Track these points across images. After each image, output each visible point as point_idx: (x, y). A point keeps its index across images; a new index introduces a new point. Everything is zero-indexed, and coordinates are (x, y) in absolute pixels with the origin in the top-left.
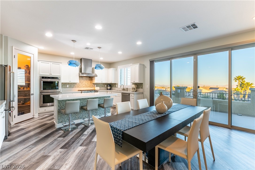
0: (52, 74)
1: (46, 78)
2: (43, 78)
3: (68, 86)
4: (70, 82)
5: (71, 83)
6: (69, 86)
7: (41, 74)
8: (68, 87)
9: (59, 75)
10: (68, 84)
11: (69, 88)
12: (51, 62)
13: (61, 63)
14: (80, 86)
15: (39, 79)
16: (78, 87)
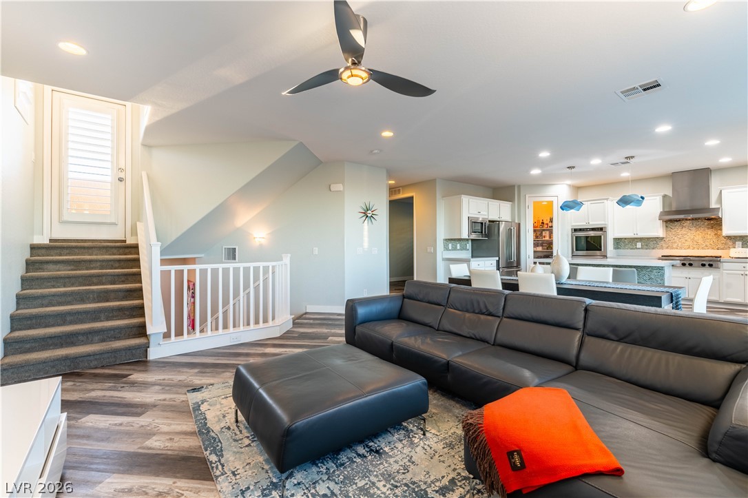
0: (591, 223)
1: (580, 230)
2: (576, 230)
3: (639, 245)
4: (636, 236)
6: (643, 244)
7: (574, 224)
8: (640, 247)
9: (603, 222)
10: (641, 239)
11: (642, 248)
12: (588, 201)
13: (607, 199)
14: (676, 245)
15: (570, 233)
16: (667, 248)
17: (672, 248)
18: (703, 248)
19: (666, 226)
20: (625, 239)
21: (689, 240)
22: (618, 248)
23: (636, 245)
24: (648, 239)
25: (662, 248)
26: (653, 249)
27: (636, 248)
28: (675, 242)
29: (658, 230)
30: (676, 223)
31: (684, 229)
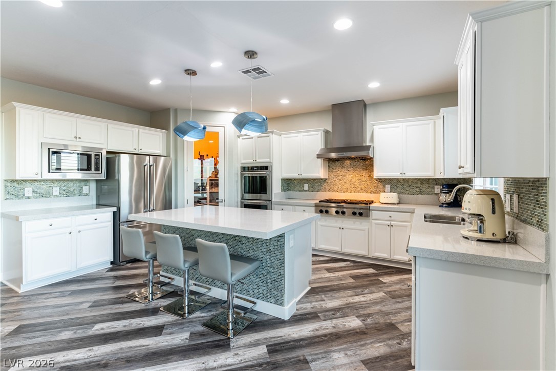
1: (248, 170)
2: (244, 169)
3: (306, 187)
4: (300, 177)
5: (313, 179)
6: (310, 185)
7: (242, 161)
9: (268, 160)
10: (307, 181)
11: (308, 190)
13: (272, 132)
14: (337, 187)
15: (240, 172)
16: (329, 190)
17: (334, 191)
18: (359, 192)
19: (329, 167)
20: (295, 179)
21: (348, 182)
22: (289, 190)
23: (304, 187)
24: (314, 180)
25: (325, 190)
26: (318, 191)
27: (304, 191)
28: (336, 184)
29: (319, 171)
30: (337, 163)
31: (343, 170)
